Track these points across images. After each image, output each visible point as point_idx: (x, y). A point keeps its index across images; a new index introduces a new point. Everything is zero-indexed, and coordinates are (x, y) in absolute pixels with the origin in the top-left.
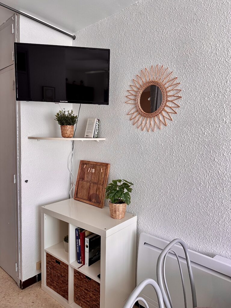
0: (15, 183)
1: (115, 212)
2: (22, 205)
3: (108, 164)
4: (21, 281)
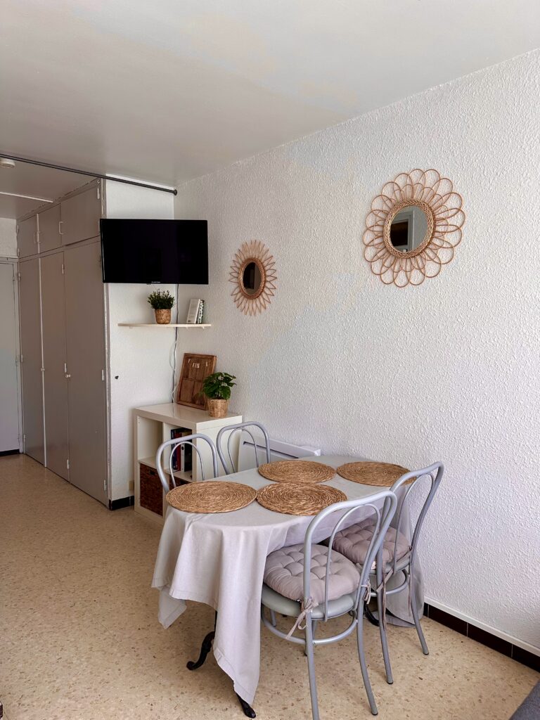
0: (103, 379)
1: (213, 408)
2: (112, 405)
3: (213, 356)
4: (110, 501)
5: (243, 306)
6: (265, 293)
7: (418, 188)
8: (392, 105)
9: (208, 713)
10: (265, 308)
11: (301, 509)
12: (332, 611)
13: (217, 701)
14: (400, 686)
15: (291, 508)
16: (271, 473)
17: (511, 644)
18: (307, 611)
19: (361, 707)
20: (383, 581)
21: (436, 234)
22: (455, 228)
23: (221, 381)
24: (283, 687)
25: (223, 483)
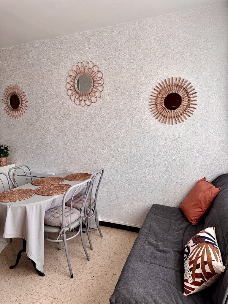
5: (11, 114)
6: (22, 108)
7: (86, 68)
8: (74, 34)
9: (25, 281)
10: (23, 115)
11: (56, 193)
12: (73, 227)
13: (27, 276)
14: (95, 249)
15: (52, 193)
16: (37, 183)
17: (127, 226)
18: (64, 228)
19: (83, 260)
20: (87, 213)
21: (94, 87)
22: (101, 85)
23: (3, 149)
24: (53, 262)
25: (18, 190)
